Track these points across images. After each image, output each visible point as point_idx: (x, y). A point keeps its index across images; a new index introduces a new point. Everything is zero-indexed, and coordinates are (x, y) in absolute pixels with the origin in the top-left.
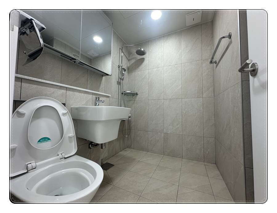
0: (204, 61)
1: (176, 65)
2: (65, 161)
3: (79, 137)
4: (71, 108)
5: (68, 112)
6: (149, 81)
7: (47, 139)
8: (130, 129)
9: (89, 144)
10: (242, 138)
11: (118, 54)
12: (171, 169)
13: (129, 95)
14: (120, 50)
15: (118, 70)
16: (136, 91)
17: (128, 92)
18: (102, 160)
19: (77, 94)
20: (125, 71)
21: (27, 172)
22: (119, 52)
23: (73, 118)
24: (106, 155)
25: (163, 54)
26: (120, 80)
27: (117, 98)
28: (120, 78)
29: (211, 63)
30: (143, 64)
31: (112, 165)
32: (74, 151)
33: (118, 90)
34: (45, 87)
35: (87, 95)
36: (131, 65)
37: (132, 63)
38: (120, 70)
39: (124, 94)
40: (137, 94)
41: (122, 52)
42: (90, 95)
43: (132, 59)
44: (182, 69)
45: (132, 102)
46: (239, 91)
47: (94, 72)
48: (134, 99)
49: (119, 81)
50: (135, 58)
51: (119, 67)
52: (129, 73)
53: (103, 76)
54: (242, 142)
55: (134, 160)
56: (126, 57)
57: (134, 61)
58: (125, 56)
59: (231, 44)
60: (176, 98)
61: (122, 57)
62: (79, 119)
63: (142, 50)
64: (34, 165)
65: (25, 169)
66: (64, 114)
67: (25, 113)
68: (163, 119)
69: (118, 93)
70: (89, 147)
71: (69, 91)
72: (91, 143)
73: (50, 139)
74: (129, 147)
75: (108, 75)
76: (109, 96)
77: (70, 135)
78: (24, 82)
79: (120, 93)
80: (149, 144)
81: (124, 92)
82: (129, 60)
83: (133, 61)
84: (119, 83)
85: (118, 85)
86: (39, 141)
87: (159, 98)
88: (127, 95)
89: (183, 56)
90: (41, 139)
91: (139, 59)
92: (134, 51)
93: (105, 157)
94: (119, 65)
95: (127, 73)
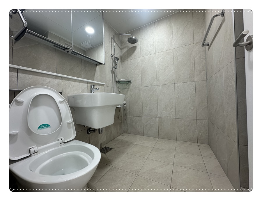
0: (195, 44)
1: (168, 51)
2: (65, 145)
3: (78, 124)
4: (68, 96)
5: (64, 99)
6: (142, 68)
7: (47, 126)
8: (126, 115)
9: (88, 130)
10: (236, 117)
11: (111, 43)
12: (166, 150)
13: (124, 83)
14: (112, 39)
15: (111, 60)
16: (130, 79)
17: (122, 80)
18: (101, 144)
19: (72, 83)
20: (118, 60)
21: (30, 156)
22: (111, 41)
23: (70, 106)
24: (104, 140)
25: (154, 40)
26: (113, 68)
27: (112, 87)
28: (113, 67)
29: (203, 46)
30: (135, 52)
31: (111, 149)
32: (73, 136)
33: (112, 79)
34: (41, 77)
35: (83, 84)
36: (124, 54)
37: (125, 52)
38: (113, 59)
39: (118, 82)
40: (131, 82)
41: (114, 41)
42: (85, 84)
43: (124, 48)
44: (174, 54)
45: (126, 90)
46: (232, 70)
47: (88, 62)
48: (128, 87)
49: (113, 70)
50: (127, 47)
51: (112, 57)
52: (122, 61)
53: (96, 65)
54: (236, 120)
55: (131, 143)
56: (118, 47)
57: (127, 50)
58: (118, 45)
59: (224, 22)
60: (169, 83)
61: (114, 47)
62: (76, 106)
63: (134, 37)
64: (36, 149)
65: (28, 153)
66: (61, 102)
67: (23, 102)
68: (157, 105)
69: (112, 82)
70: (88, 133)
71: (64, 81)
72: (90, 129)
73: (49, 126)
74: (126, 132)
75: (101, 64)
76: (104, 85)
77: (68, 121)
78: (20, 73)
79: (114, 82)
80: (144, 129)
81: (118, 80)
82: (121, 49)
83: (125, 50)
84: (113, 72)
85: (112, 74)
86: (39, 128)
87: (152, 84)
88: (122, 84)
89: (175, 41)
90: (41, 126)
91: (131, 47)
92: (126, 40)
93: (103, 141)
94: (112, 55)
95: (120, 62)
